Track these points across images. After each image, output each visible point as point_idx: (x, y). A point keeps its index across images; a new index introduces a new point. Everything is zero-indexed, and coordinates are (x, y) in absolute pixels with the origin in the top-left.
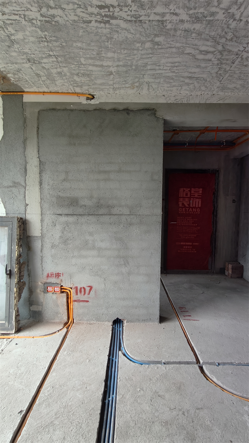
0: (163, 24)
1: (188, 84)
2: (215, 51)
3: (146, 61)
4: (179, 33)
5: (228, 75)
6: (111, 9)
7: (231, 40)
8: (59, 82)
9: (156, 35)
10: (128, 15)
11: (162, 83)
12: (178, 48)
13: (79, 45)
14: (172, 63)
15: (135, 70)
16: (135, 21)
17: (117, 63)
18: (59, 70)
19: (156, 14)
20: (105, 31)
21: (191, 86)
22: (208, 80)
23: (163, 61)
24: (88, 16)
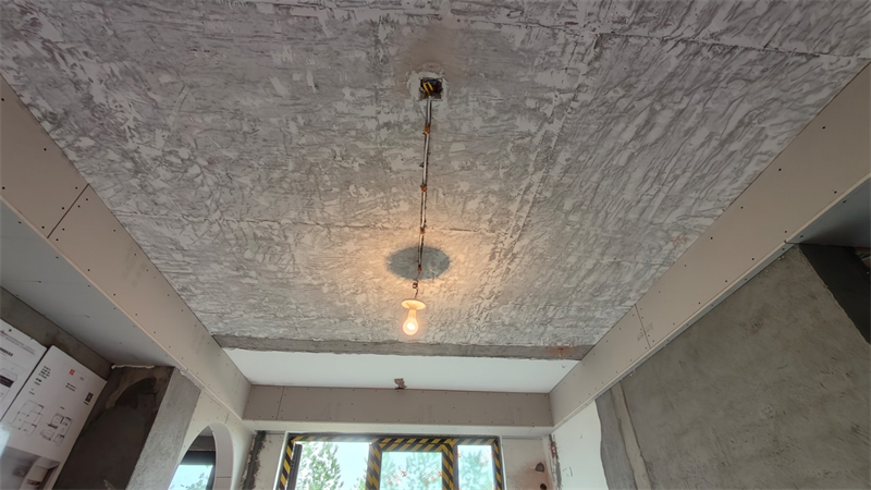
13: (538, 283)
16: (523, 231)
20: (527, 258)
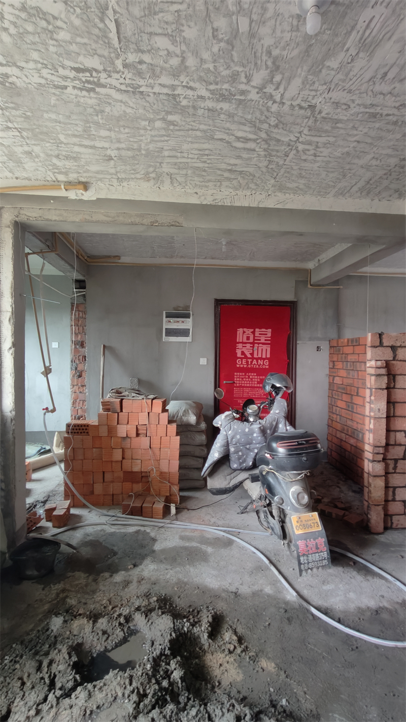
0: (175, 99)
1: (229, 179)
2: (257, 139)
3: (160, 145)
4: (200, 112)
5: (282, 171)
6: (94, 74)
7: (276, 126)
8: (29, 165)
9: (168, 113)
10: (121, 84)
11: (190, 175)
12: (204, 131)
14: (200, 150)
15: (146, 156)
17: (117, 145)
18: (26, 148)
19: (162, 86)
21: (235, 182)
22: (257, 175)
23: (185, 147)
24: (60, 80)
